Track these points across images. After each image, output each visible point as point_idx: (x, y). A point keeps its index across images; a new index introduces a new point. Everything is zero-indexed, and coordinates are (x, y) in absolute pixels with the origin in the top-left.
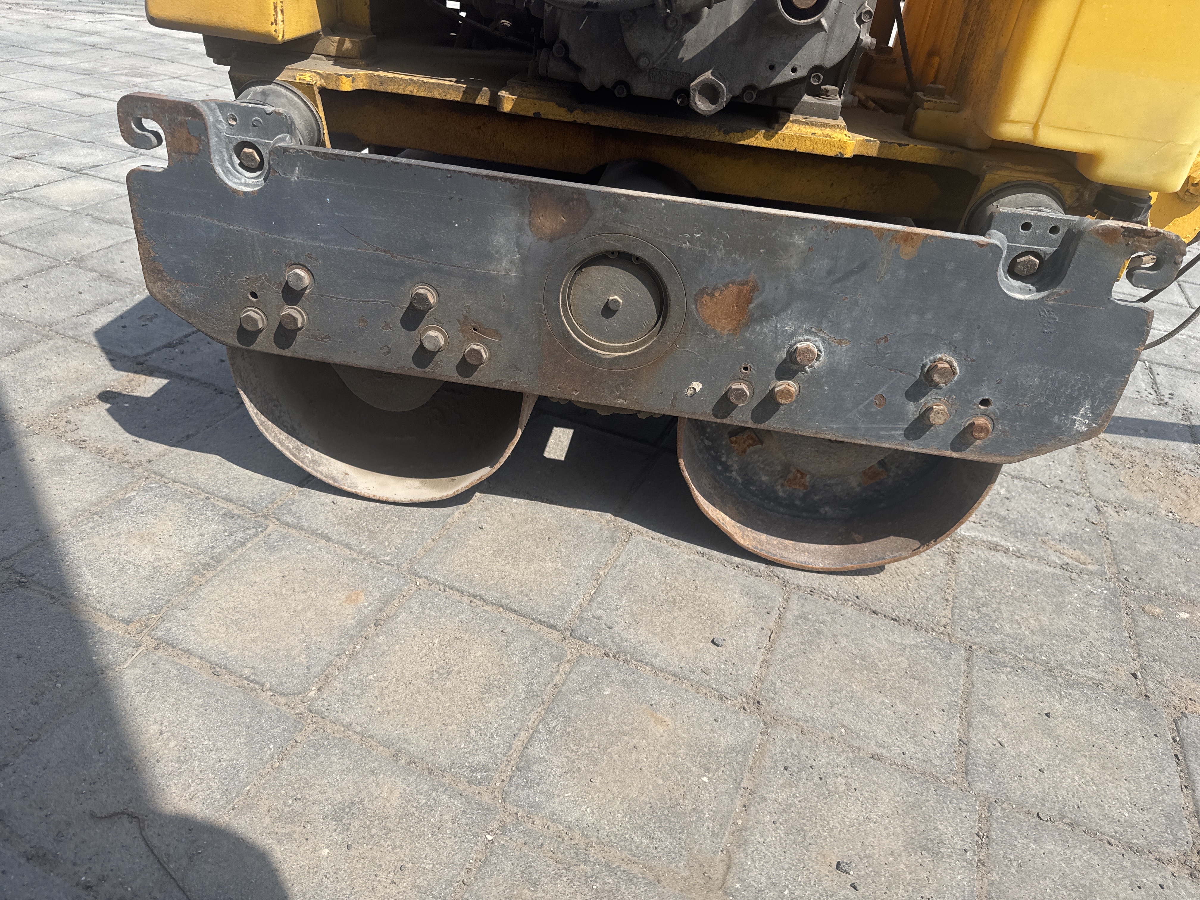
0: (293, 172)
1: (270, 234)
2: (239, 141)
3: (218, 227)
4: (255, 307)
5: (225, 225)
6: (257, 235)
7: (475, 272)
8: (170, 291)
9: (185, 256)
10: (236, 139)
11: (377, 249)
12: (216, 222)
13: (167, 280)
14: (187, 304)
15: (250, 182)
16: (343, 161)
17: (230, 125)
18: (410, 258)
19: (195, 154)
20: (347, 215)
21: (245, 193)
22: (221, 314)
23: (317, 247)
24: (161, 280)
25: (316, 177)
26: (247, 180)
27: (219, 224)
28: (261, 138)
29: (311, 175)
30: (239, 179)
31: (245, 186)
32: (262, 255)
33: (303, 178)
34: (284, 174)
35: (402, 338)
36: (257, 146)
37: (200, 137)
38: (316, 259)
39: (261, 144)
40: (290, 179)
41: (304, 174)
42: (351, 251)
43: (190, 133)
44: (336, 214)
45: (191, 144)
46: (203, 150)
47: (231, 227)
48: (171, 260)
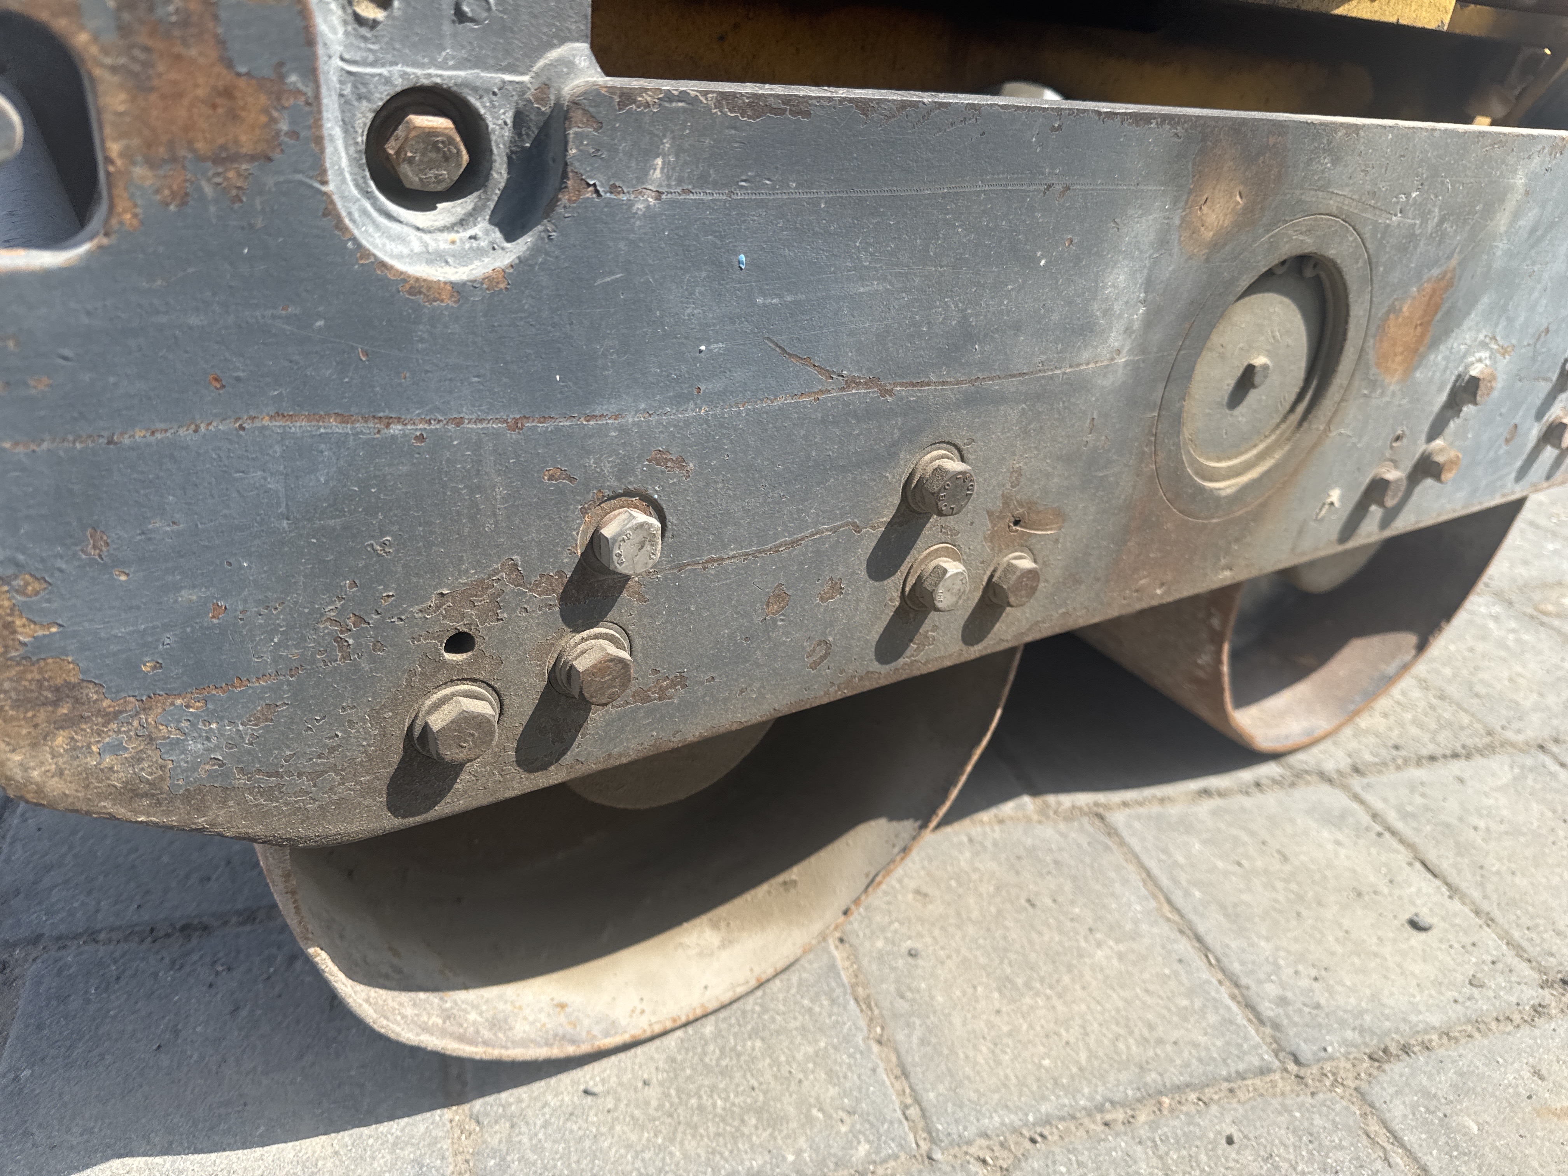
0: (642, 177)
1: (544, 419)
2: (400, 84)
3: (341, 442)
4: (462, 680)
5: (367, 429)
6: (496, 435)
7: (1051, 378)
8: (116, 748)
9: (188, 596)
10: (388, 81)
11: (852, 382)
12: (335, 426)
13: (99, 712)
14: (194, 769)
15: (443, 246)
16: (807, 114)
17: (359, 20)
18: (922, 384)
19: (252, 158)
20: (789, 298)
21: (459, 289)
22: (333, 749)
23: (687, 423)
24: (70, 722)
25: (715, 185)
26: (426, 237)
27: (348, 428)
28: (486, 68)
29: (702, 181)
30: (401, 239)
31: (430, 262)
32: (505, 500)
33: (675, 194)
34: (613, 189)
35: (862, 606)
36: (472, 99)
37: (282, 77)
38: (681, 462)
39: (480, 91)
40: (630, 204)
41: (680, 181)
42: (781, 408)
43: (229, 64)
44: (759, 301)
45: (234, 116)
46: (294, 134)
47: (396, 429)
48: (121, 631)
